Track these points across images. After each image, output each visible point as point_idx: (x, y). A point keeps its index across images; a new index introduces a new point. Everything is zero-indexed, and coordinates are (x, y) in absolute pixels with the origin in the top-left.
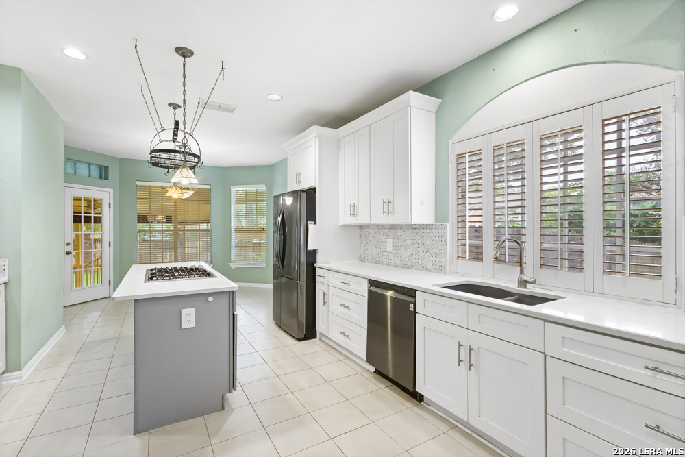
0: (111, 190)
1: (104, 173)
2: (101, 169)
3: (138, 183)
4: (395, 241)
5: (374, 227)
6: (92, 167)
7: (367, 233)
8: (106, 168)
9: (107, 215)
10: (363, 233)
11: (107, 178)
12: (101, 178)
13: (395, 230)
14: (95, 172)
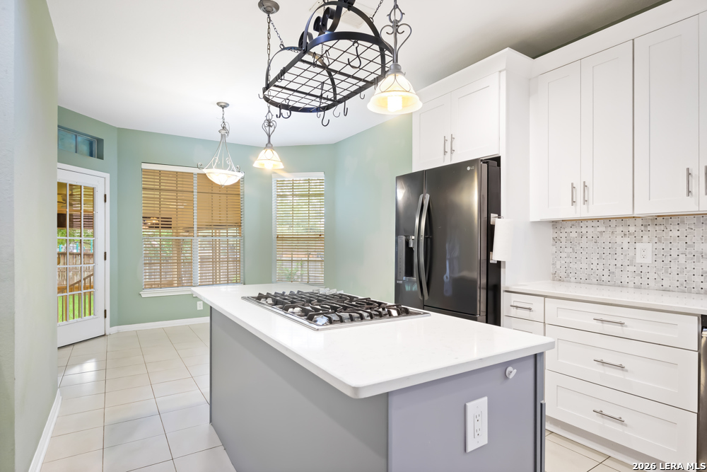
0: (107, 175)
1: (95, 149)
2: (91, 144)
3: (145, 166)
4: (660, 246)
5: (595, 224)
6: (79, 139)
7: (574, 235)
8: (100, 141)
9: (103, 214)
10: (563, 235)
11: (101, 157)
12: (91, 155)
13: (662, 228)
14: (84, 148)
